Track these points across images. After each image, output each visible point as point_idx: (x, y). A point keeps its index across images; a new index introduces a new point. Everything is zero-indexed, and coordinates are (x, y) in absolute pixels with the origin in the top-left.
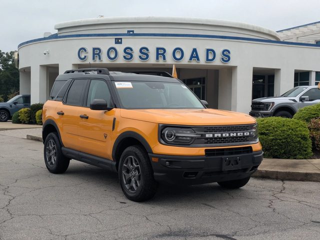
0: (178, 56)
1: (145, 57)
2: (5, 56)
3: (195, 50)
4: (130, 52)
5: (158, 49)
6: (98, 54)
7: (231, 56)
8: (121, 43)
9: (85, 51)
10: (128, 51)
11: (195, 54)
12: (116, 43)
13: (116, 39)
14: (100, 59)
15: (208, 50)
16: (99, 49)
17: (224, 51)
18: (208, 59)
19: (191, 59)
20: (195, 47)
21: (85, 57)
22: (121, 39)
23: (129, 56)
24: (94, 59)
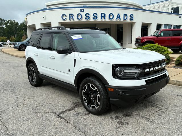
0: (111, 17)
1: (95, 18)
2: (6, 22)
3: (119, 15)
4: (88, 15)
5: (102, 14)
6: (72, 17)
7: (134, 17)
8: (83, 11)
9: (65, 15)
10: (87, 15)
11: (119, 17)
12: (81, 11)
13: (81, 9)
14: (73, 19)
15: (124, 14)
16: (73, 15)
17: (131, 15)
18: (124, 19)
19: (117, 19)
20: (119, 13)
21: (65, 18)
22: (84, 9)
23: (88, 18)
24: (70, 19)
